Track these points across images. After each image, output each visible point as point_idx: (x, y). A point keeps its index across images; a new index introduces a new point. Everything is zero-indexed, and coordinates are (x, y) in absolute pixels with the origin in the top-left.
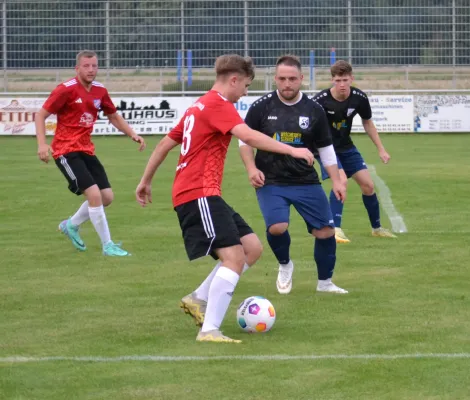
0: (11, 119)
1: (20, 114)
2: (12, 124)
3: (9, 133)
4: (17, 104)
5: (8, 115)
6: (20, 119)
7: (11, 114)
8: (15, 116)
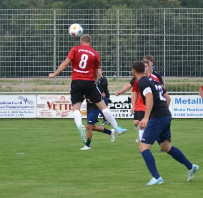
0: (61, 109)
1: (66, 105)
2: (61, 112)
3: (59, 117)
4: (65, 99)
5: (59, 105)
6: (66, 109)
7: (61, 105)
8: (63, 107)
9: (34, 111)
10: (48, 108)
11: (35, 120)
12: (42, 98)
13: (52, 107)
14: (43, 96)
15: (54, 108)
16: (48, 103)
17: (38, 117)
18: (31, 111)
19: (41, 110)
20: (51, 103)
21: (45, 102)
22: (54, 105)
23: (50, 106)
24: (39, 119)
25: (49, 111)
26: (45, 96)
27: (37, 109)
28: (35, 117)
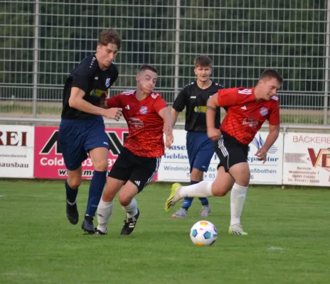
9: (278, 169)
10: (310, 163)
11: (278, 189)
12: (296, 140)
13: (320, 161)
14: (298, 135)
15: (324, 164)
16: (311, 151)
17: (286, 182)
18: (270, 168)
19: (293, 166)
20: (316, 152)
21: (303, 150)
22: (325, 157)
23: (314, 160)
24: (287, 187)
25: (313, 169)
26: (304, 135)
27: (285, 164)
28: (279, 183)
